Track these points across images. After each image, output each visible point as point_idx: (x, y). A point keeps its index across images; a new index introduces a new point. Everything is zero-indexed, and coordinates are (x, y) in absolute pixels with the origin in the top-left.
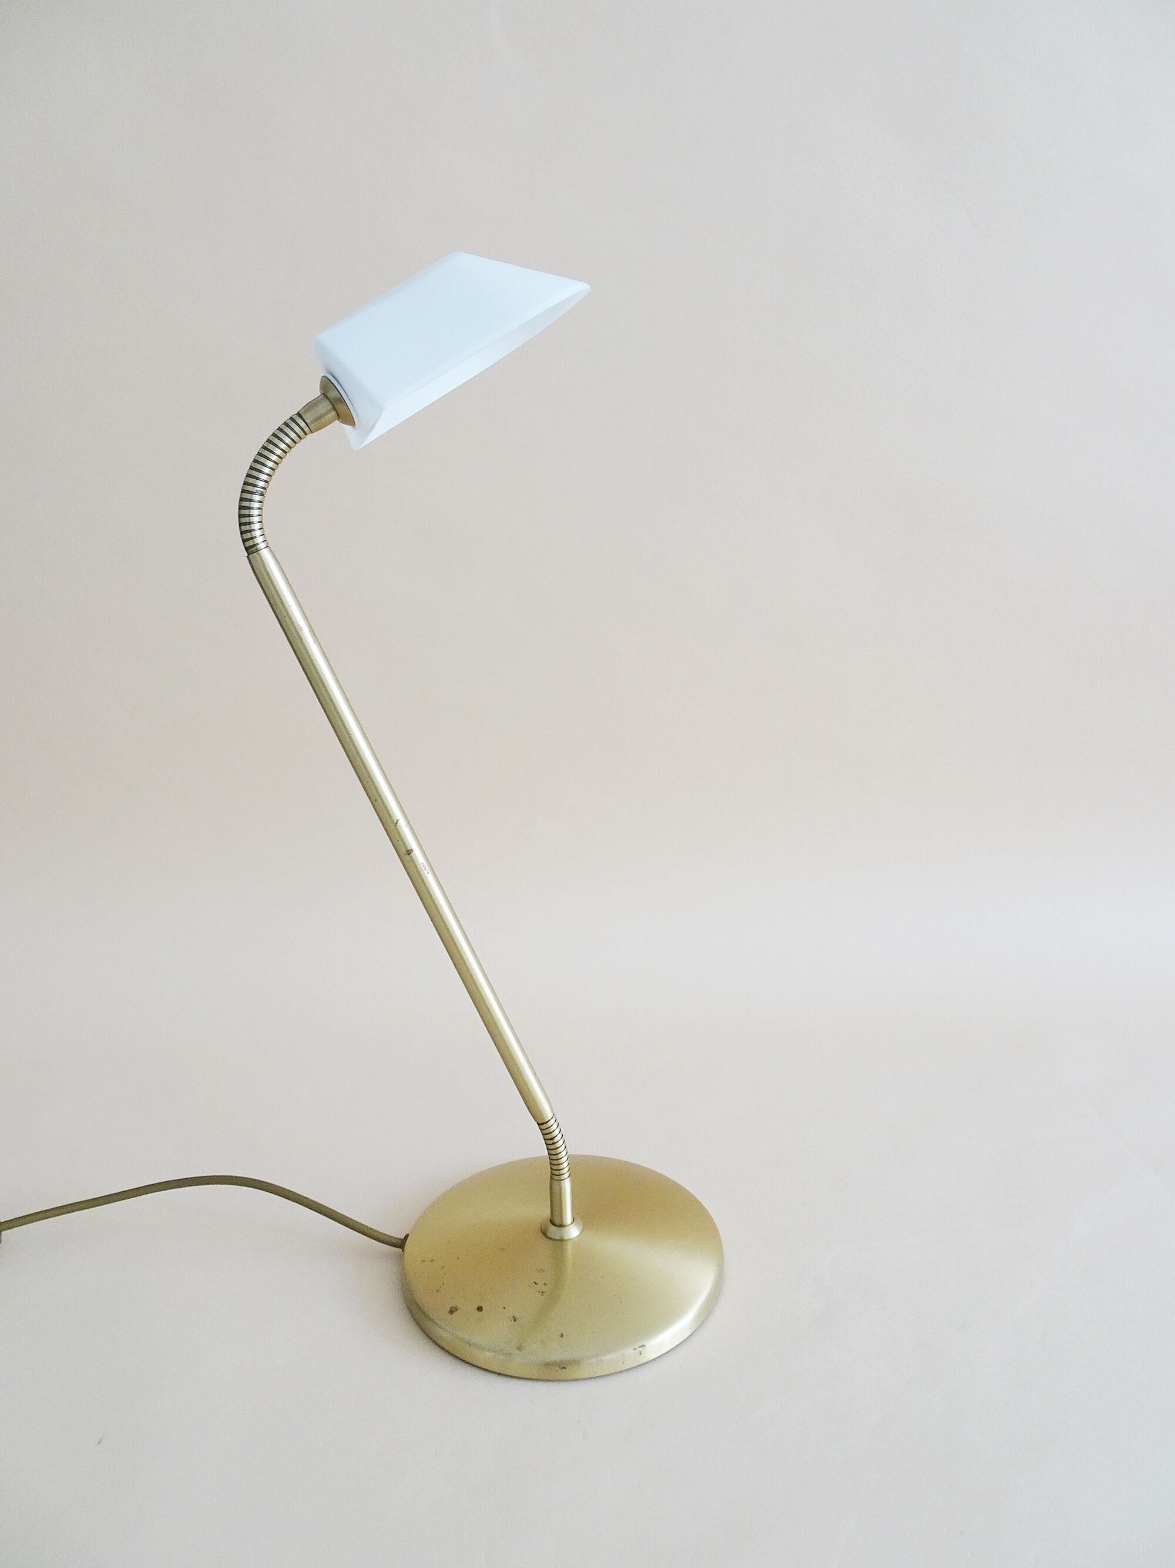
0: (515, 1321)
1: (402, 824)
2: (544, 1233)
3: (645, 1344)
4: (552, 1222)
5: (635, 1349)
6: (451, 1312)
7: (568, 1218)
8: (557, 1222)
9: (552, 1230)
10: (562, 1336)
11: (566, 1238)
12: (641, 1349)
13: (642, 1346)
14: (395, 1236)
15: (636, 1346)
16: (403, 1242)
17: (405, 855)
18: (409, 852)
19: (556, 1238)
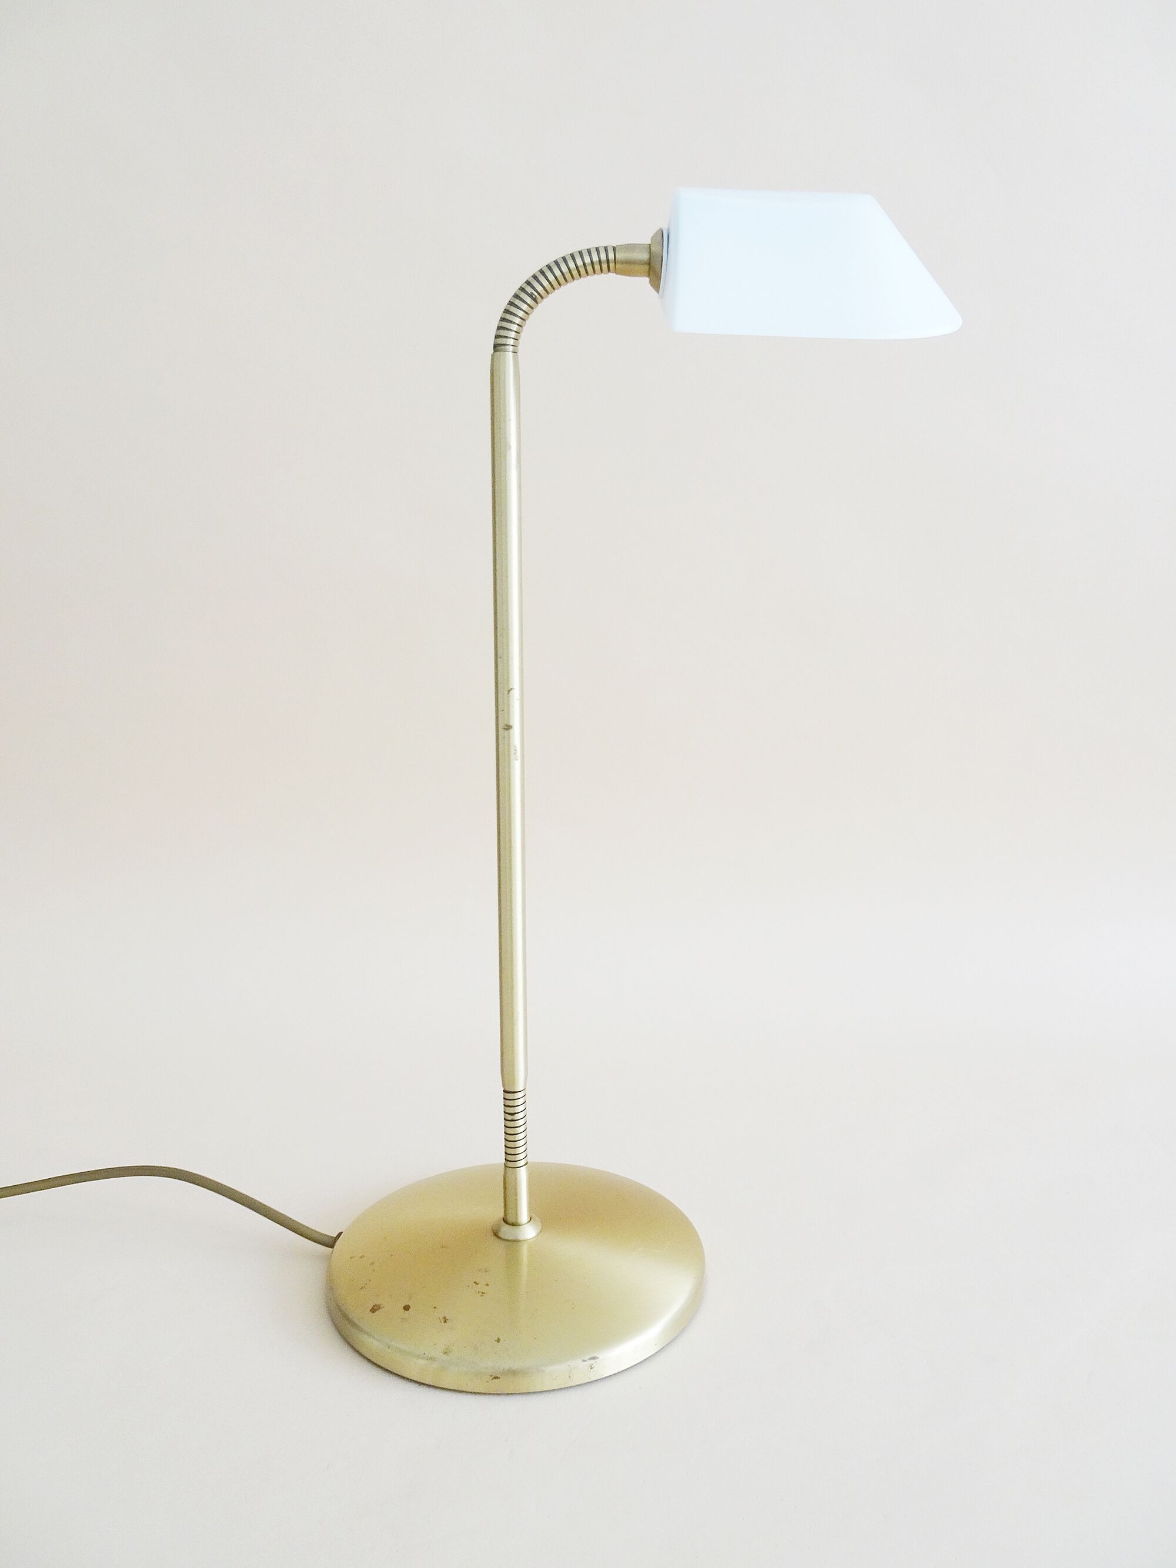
0: (445, 1322)
1: (516, 694)
2: (496, 1234)
3: (597, 1356)
4: (505, 1221)
5: (584, 1361)
6: (373, 1310)
7: (524, 1216)
8: (510, 1219)
9: (506, 1231)
10: (498, 1340)
11: (521, 1238)
12: (592, 1362)
13: (594, 1358)
14: (328, 1234)
16: (335, 1240)
17: (502, 727)
18: (508, 727)
19: (511, 1238)
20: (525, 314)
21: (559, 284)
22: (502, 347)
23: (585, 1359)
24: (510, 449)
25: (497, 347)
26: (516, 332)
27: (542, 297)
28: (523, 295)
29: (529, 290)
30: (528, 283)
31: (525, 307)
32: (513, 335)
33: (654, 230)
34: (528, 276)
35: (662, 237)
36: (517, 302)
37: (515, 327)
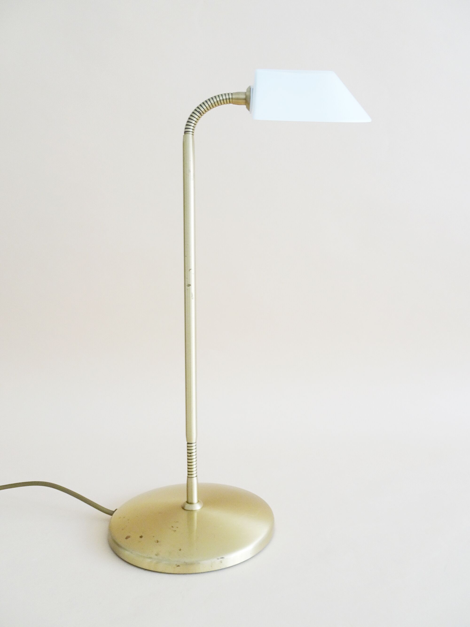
0: (157, 542)
1: (193, 271)
2: (183, 508)
3: (224, 557)
4: (187, 502)
6: (127, 538)
7: (195, 499)
8: (189, 501)
9: (188, 507)
11: (194, 509)
12: (222, 559)
13: (222, 558)
14: (111, 510)
15: (219, 558)
16: (113, 512)
17: (187, 285)
18: (189, 285)
19: (190, 509)
20: (197, 120)
21: (210, 108)
22: (188, 132)
23: (218, 558)
24: (190, 172)
25: (185, 132)
26: (193, 127)
27: (203, 113)
28: (196, 112)
29: (198, 110)
30: (198, 107)
31: (197, 117)
32: (192, 128)
33: (247, 87)
34: (198, 105)
35: (250, 90)
36: (194, 115)
37: (193, 125)
